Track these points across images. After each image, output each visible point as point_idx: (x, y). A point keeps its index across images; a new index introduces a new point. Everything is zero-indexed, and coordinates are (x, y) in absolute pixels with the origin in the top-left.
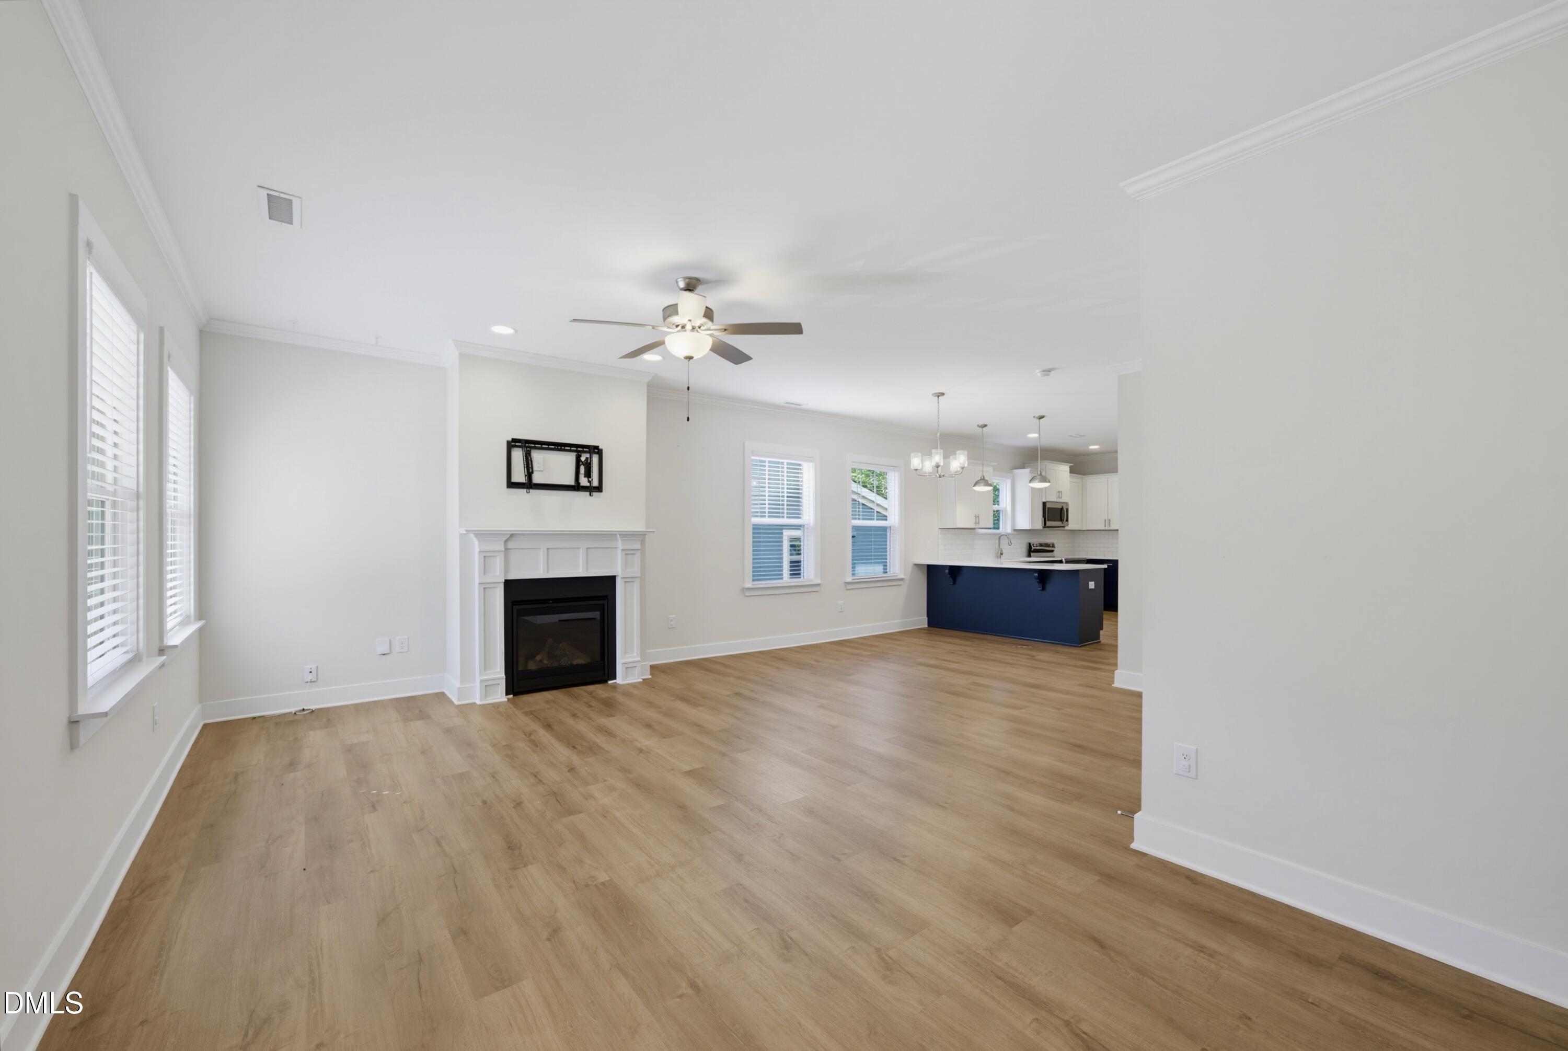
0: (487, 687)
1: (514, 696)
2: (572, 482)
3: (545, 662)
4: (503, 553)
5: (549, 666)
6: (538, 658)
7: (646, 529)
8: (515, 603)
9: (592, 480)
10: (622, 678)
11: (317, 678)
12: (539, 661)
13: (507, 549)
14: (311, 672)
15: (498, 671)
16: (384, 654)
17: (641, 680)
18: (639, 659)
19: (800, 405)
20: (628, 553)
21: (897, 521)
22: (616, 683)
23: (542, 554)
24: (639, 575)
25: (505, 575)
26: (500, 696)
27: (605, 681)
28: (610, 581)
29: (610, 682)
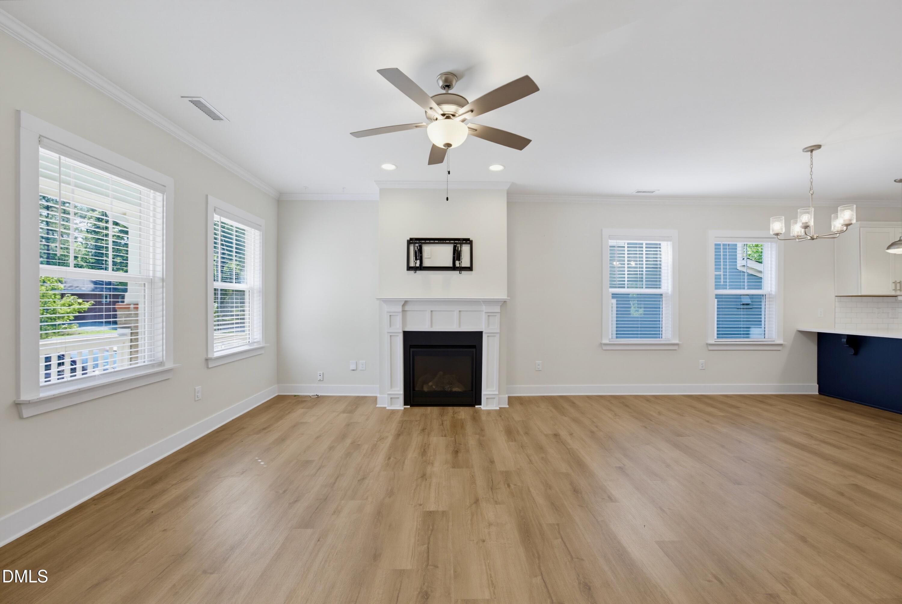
0: (392, 399)
1: (410, 407)
2: (450, 264)
3: (434, 387)
4: (401, 314)
5: (436, 389)
6: (430, 384)
7: (508, 297)
8: (412, 346)
9: (461, 262)
10: (485, 406)
11: (323, 379)
12: (430, 386)
13: (404, 311)
14: (320, 375)
15: (399, 390)
16: (353, 370)
17: (498, 408)
18: (497, 393)
19: (653, 192)
20: (490, 315)
21: (774, 289)
22: (480, 407)
23: (428, 315)
24: (499, 331)
25: (403, 328)
26: (399, 405)
27: (473, 406)
28: (479, 335)
29: (476, 406)
